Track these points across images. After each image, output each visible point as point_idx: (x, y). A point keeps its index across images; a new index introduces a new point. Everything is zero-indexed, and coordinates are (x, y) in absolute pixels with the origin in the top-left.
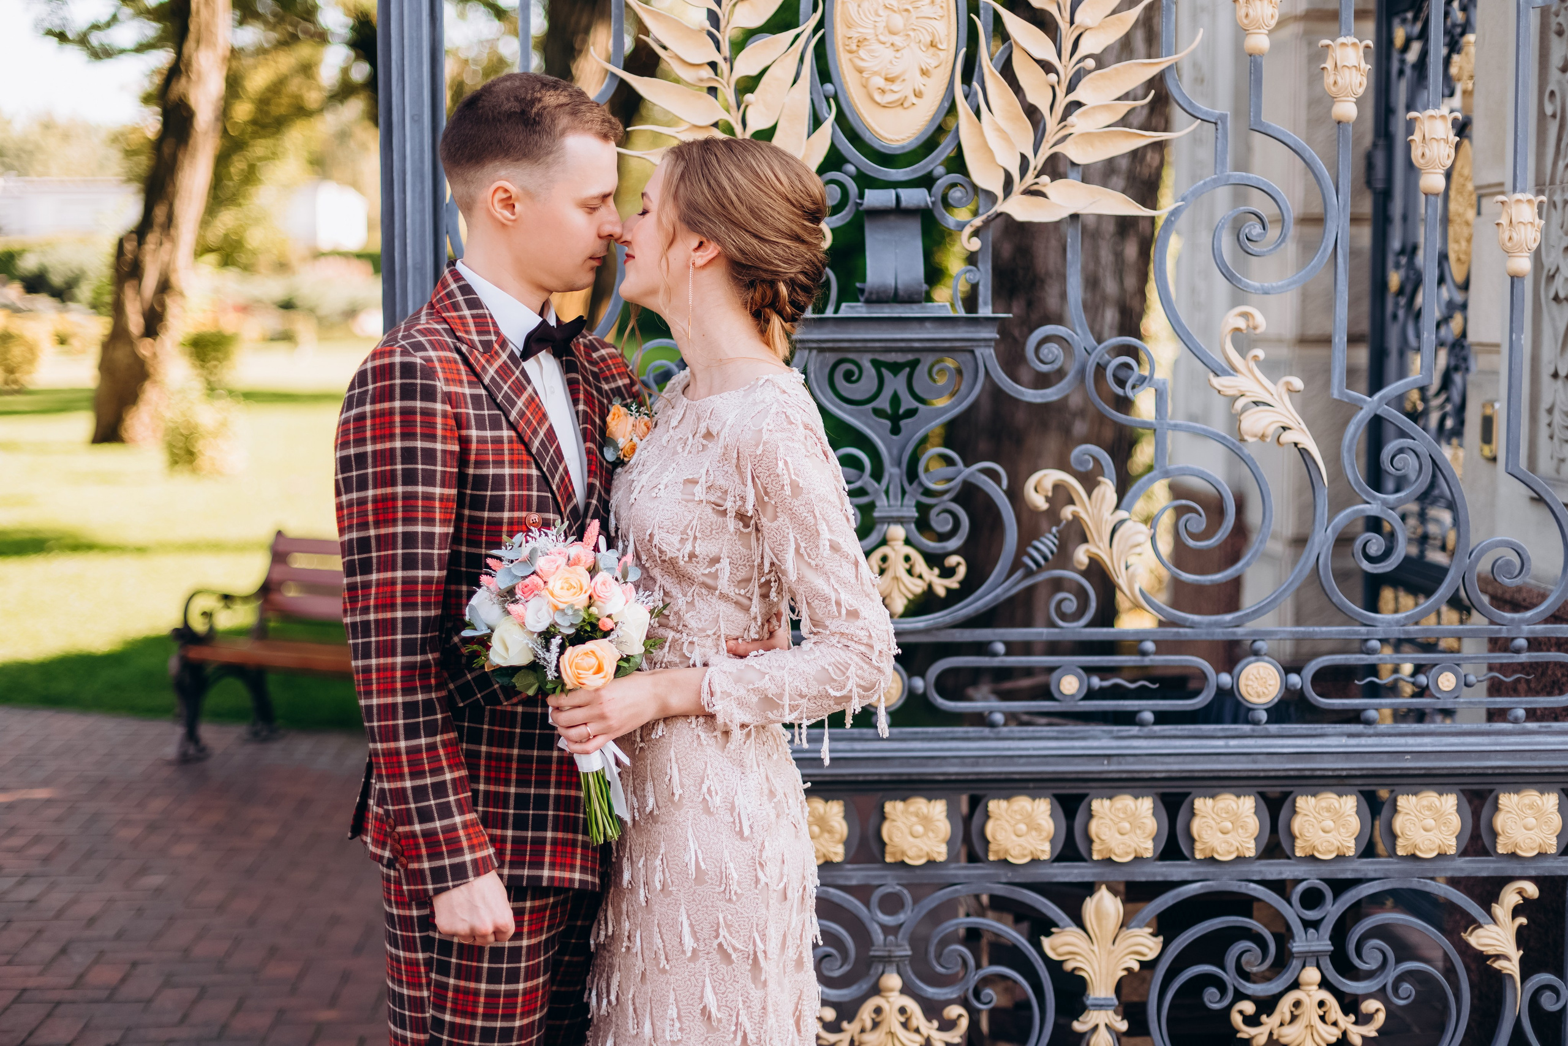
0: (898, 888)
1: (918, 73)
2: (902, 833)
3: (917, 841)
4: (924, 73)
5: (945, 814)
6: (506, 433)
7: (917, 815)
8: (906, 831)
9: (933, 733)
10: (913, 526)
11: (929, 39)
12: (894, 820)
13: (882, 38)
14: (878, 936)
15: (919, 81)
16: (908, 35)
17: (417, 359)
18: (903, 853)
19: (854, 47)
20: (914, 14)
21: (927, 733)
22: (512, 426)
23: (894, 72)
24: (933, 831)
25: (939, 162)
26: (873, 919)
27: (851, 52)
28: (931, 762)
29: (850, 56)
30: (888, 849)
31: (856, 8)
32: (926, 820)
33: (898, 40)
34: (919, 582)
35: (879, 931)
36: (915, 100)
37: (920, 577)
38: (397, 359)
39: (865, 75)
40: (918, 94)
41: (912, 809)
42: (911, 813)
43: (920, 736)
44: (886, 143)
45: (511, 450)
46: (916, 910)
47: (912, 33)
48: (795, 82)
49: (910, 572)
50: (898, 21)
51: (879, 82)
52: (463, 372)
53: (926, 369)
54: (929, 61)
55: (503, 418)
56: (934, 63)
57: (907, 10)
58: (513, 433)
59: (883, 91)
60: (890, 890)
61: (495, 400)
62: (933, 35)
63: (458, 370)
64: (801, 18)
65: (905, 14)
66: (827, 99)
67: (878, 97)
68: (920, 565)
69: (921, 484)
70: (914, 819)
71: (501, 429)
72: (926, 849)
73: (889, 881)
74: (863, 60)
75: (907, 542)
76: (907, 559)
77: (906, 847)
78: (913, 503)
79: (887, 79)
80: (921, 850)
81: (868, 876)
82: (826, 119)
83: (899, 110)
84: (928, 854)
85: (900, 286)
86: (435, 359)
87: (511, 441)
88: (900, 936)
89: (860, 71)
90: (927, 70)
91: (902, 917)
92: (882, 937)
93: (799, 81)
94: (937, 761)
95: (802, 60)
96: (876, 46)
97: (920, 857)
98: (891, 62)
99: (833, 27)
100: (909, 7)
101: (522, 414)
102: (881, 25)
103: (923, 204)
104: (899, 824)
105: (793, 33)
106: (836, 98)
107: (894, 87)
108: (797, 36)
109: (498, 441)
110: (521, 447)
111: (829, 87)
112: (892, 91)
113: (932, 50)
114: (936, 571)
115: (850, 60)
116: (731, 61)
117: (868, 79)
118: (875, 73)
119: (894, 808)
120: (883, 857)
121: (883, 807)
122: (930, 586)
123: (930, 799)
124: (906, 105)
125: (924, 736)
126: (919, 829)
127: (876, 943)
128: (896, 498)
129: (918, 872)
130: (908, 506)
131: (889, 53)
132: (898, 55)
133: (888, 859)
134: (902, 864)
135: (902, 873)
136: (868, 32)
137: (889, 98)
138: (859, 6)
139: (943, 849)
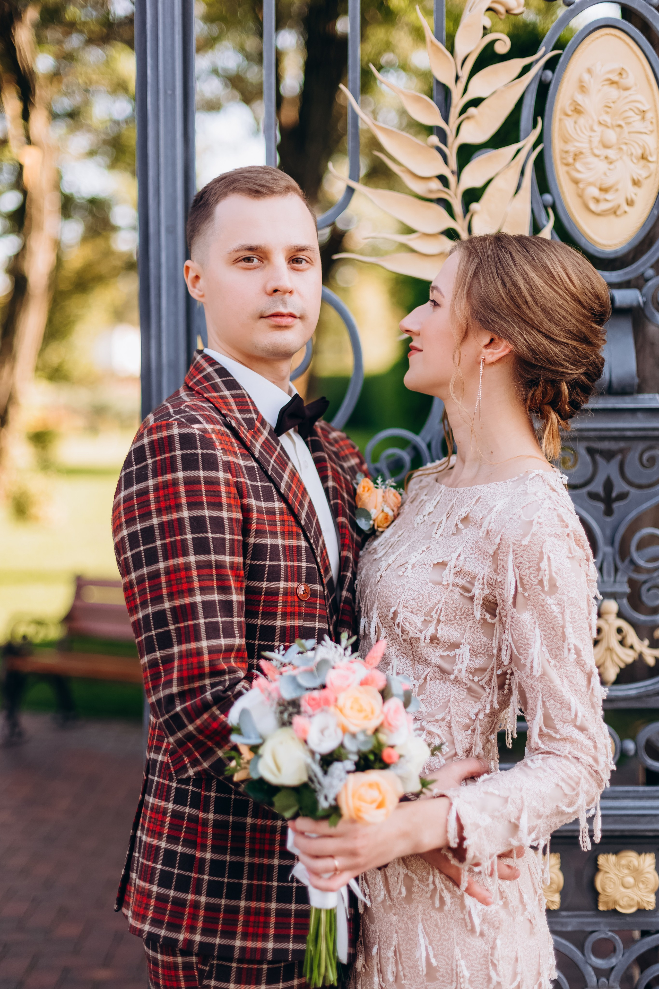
0: (610, 934)
1: (630, 183)
2: (614, 883)
3: (628, 892)
4: (636, 183)
5: (653, 866)
6: (277, 505)
7: (628, 868)
8: (618, 882)
9: (644, 791)
10: (625, 601)
11: (640, 152)
12: (607, 872)
13: (597, 152)
14: (592, 978)
15: (631, 191)
16: (621, 149)
17: (195, 430)
18: (615, 902)
19: (570, 160)
20: (626, 129)
21: (638, 791)
22: (283, 498)
23: (608, 182)
24: (643, 882)
25: (649, 264)
26: (587, 963)
27: (567, 165)
28: (643, 819)
29: (565, 168)
30: (602, 898)
31: (572, 124)
32: (636, 872)
33: (611, 153)
34: (630, 652)
35: (593, 973)
36: (626, 207)
37: (632, 647)
38: (176, 431)
39: (581, 185)
40: (630, 203)
41: (624, 862)
42: (623, 866)
43: (631, 795)
44: (599, 248)
45: (282, 521)
46: (626, 955)
47: (624, 147)
48: (517, 192)
49: (622, 643)
50: (612, 136)
51: (594, 191)
52: (236, 445)
53: (637, 455)
54: (640, 172)
55: (274, 490)
56: (644, 174)
57: (620, 126)
58: (283, 505)
59: (597, 201)
60: (603, 936)
61: (266, 472)
62: (644, 148)
63: (231, 443)
64: (522, 134)
65: (618, 129)
66: (546, 208)
67: (593, 206)
68: (632, 637)
69: (632, 562)
70: (626, 871)
71: (273, 501)
72: (636, 898)
73: (602, 927)
74: (578, 171)
75: (620, 615)
76: (619, 631)
77: (618, 897)
78: (625, 579)
79: (601, 189)
80: (632, 899)
81: (583, 923)
82: (544, 226)
83: (612, 218)
84: (638, 903)
85: (614, 379)
86: (210, 431)
87: (282, 513)
88: (612, 978)
89: (576, 182)
90: (639, 181)
91: (614, 961)
92: (595, 979)
93: (521, 192)
94: (648, 819)
95: (522, 173)
96: (591, 159)
97: (631, 906)
98: (605, 174)
99: (550, 142)
100: (622, 123)
101: (289, 487)
102: (596, 140)
103: (635, 304)
104: (612, 875)
105: (514, 148)
106: (554, 208)
107: (608, 196)
108: (518, 151)
109: (271, 512)
110: (292, 519)
111: (548, 198)
112: (606, 200)
113: (642, 162)
114: (647, 642)
115: (568, 173)
116: (459, 173)
117: (583, 190)
118: (590, 184)
119: (607, 860)
120: (597, 905)
121: (596, 860)
122: (641, 655)
123: (640, 853)
124: (619, 213)
125: (635, 794)
126: (630, 880)
127: (589, 985)
128: (609, 575)
129: (629, 919)
130: (621, 582)
131: (602, 166)
132: (612, 167)
133: (601, 908)
134: (614, 912)
135: (613, 920)
136: (584, 146)
137: (603, 206)
138: (575, 123)
139: (652, 898)
